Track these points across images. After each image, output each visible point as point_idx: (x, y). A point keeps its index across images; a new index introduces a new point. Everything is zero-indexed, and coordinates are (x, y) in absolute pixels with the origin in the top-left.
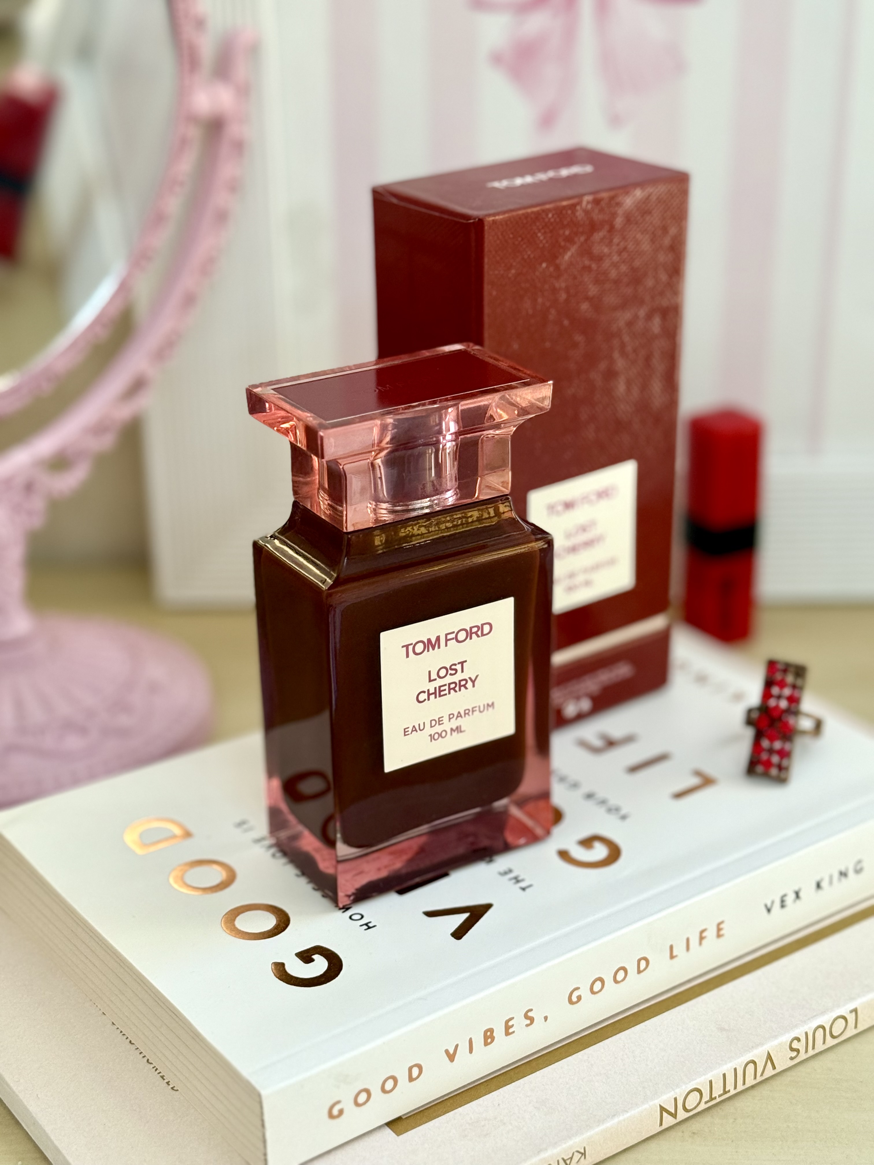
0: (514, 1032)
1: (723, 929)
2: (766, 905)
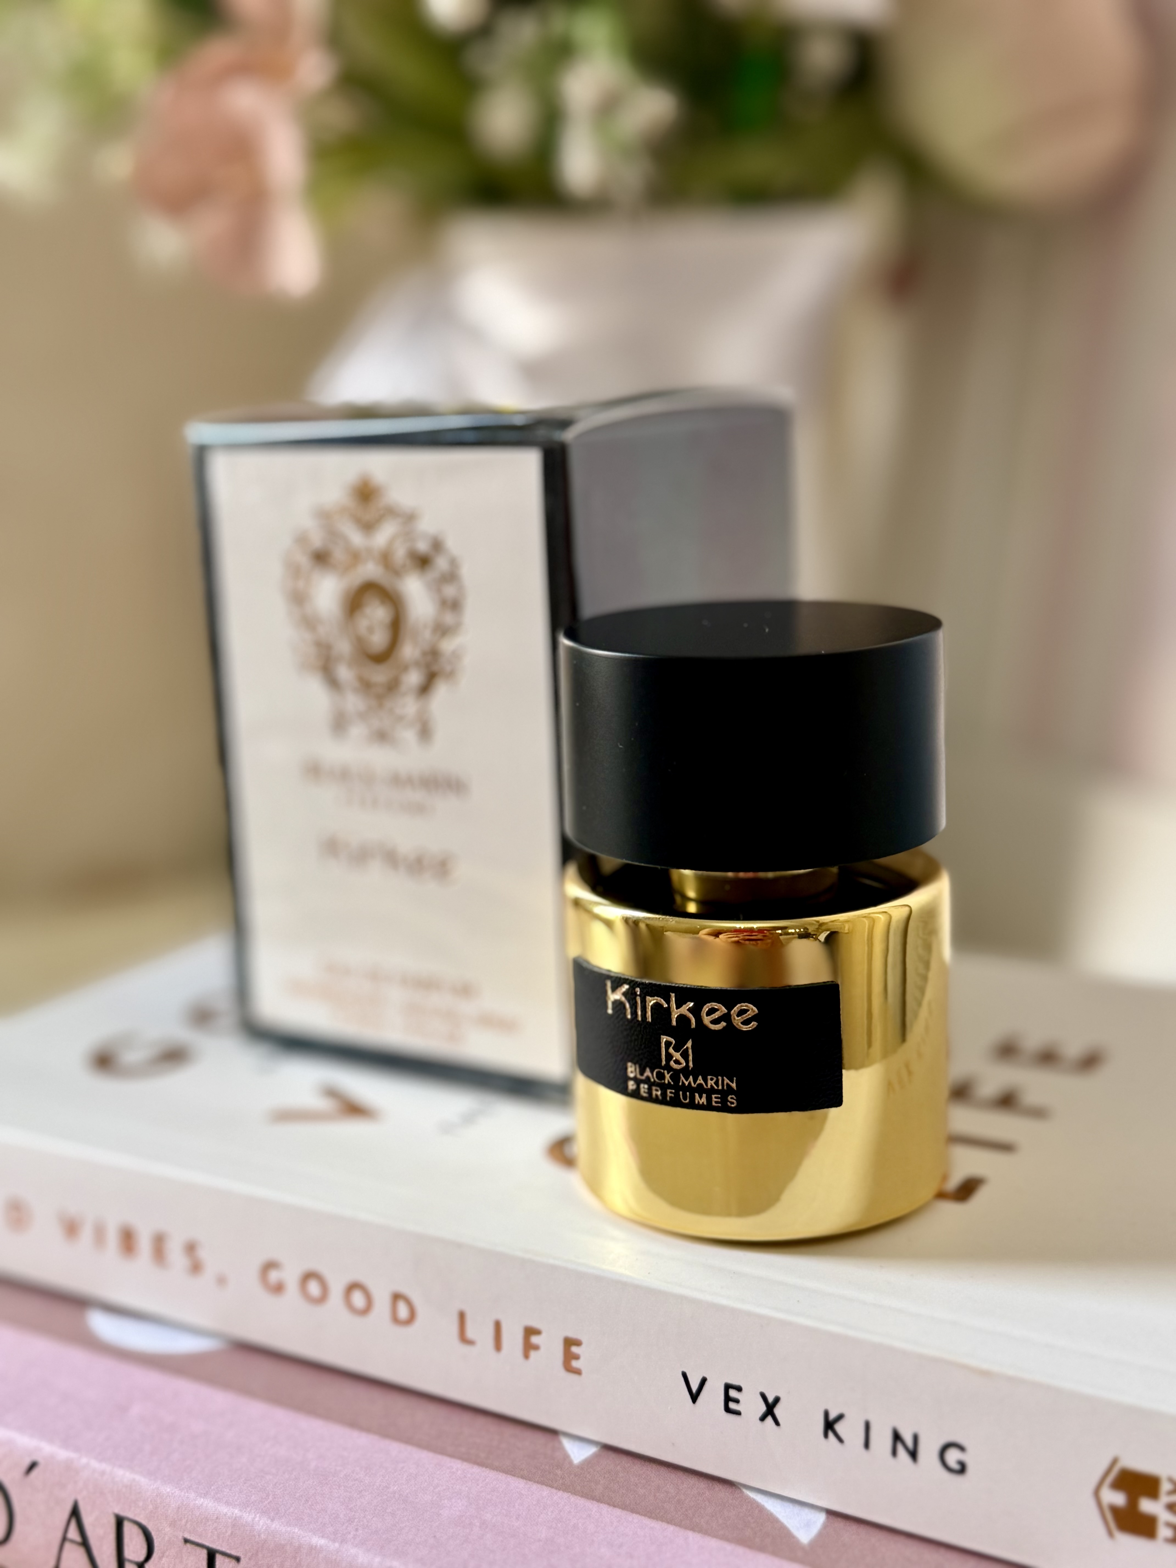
0: (167, 1265)
1: (577, 1357)
2: (685, 1377)
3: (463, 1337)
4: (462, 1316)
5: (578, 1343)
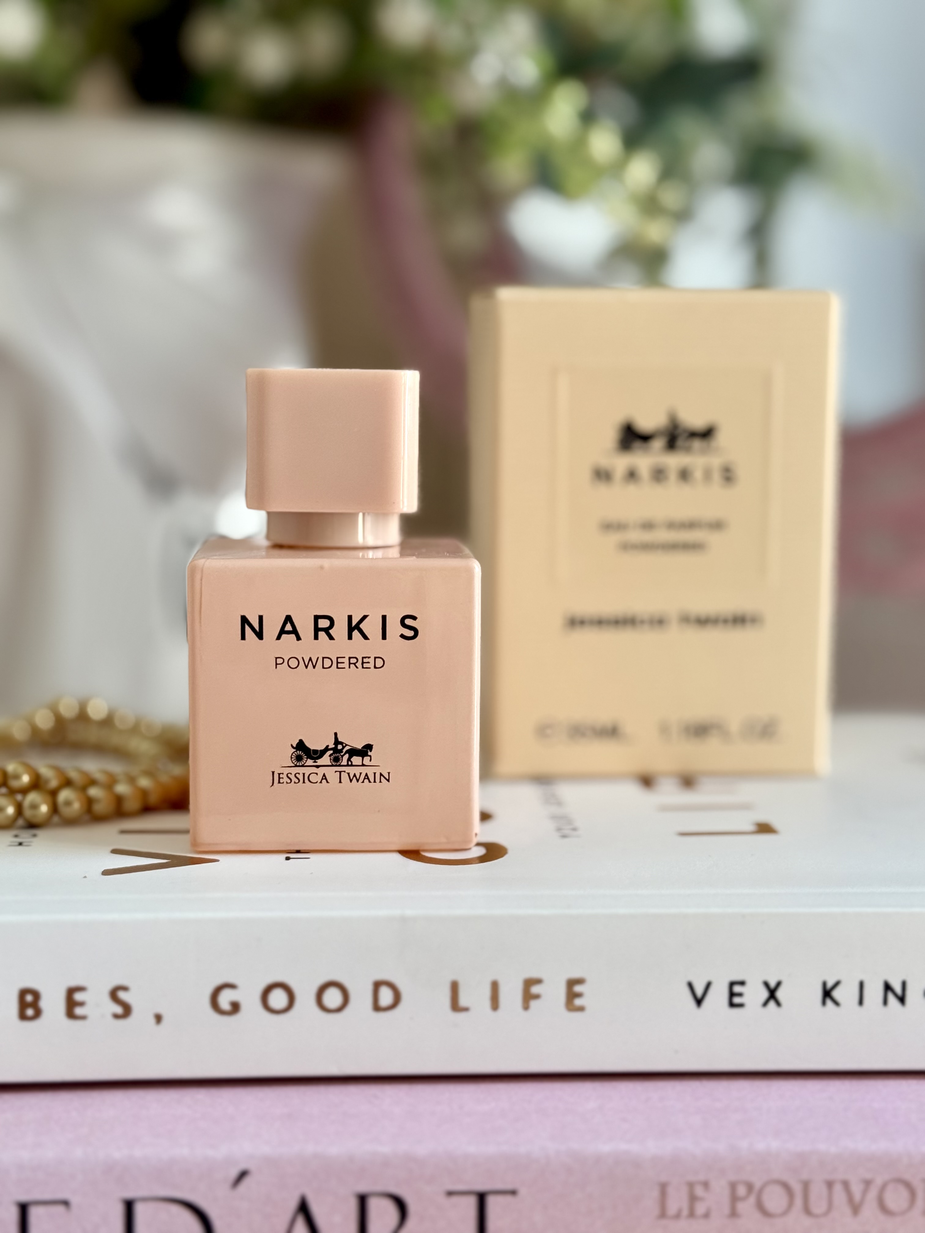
0: (83, 1018)
1: (580, 995)
2: (690, 986)
3: (455, 1006)
4: (455, 987)
5: (582, 981)
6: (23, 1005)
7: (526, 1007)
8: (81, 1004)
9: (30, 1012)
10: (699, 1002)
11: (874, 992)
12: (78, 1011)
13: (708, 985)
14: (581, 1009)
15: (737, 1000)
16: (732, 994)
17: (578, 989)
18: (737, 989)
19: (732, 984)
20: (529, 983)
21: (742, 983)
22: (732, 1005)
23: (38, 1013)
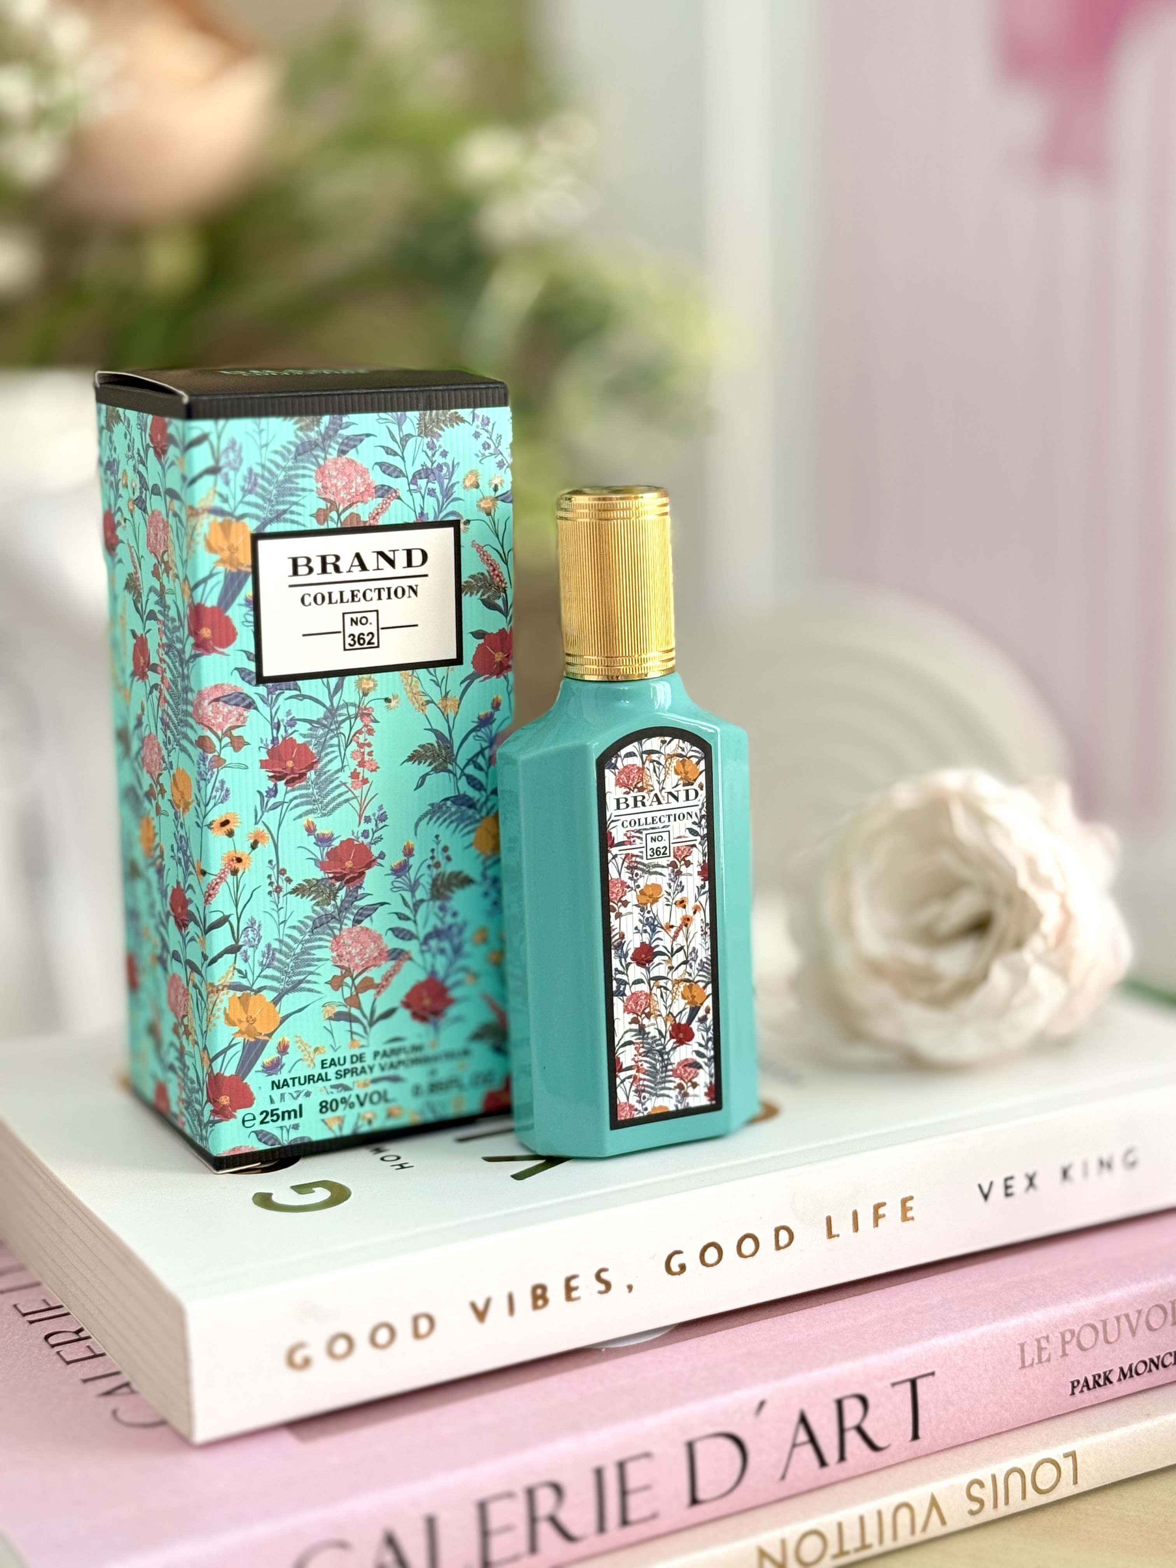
0: (578, 1299)
1: (911, 1209)
2: (980, 1187)
3: (830, 1235)
4: (829, 1220)
5: (911, 1198)
6: (535, 1298)
7: (876, 1224)
8: (576, 1288)
9: (540, 1302)
10: (986, 1197)
11: (1093, 1166)
12: (574, 1294)
13: (991, 1184)
14: (912, 1218)
15: (1010, 1191)
16: (1007, 1187)
17: (909, 1204)
18: (1010, 1183)
19: (1006, 1180)
20: (877, 1207)
21: (1011, 1178)
22: (1007, 1195)
23: (546, 1301)
